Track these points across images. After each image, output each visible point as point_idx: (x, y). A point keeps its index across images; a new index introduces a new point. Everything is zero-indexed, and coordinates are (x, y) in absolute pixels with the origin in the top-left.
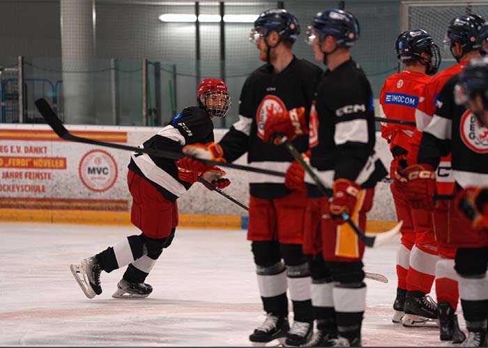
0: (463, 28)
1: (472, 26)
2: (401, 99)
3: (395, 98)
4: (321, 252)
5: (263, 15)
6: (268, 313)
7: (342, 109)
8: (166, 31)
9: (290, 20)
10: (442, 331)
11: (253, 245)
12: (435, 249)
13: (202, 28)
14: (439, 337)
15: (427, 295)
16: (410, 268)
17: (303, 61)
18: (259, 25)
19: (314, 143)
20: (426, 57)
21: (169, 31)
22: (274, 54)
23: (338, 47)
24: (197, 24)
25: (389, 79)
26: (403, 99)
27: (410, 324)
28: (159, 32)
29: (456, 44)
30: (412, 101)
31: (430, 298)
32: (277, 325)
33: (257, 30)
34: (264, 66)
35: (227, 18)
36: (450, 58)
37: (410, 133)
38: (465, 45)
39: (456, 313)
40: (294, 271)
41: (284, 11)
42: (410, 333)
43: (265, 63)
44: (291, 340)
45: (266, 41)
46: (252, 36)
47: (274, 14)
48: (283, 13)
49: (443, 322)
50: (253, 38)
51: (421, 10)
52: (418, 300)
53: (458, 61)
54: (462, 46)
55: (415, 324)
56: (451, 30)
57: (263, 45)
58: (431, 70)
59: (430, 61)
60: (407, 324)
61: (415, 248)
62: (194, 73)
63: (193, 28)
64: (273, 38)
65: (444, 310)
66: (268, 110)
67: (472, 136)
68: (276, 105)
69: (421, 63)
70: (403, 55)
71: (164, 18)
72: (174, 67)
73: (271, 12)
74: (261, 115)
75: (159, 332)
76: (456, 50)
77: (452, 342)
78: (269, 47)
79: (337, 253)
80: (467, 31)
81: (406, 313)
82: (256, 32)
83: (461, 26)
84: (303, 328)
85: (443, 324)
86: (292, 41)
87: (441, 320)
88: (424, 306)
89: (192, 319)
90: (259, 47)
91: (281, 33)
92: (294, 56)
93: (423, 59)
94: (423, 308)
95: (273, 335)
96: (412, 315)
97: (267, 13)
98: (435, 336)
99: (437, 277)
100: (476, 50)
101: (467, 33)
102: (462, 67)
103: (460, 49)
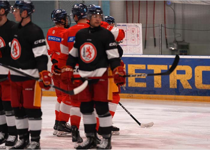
0: (78, 9)
1: (82, 8)
3: (52, 38)
7: (38, 41)
10: (73, 138)
12: (70, 103)
14: (72, 140)
15: (67, 123)
16: (60, 111)
17: (12, 21)
19: (17, 58)
23: (28, 16)
25: (50, 30)
26: (55, 39)
27: (60, 135)
29: (76, 16)
30: (59, 40)
31: (68, 124)
32: (4, 137)
36: (74, 22)
37: (59, 53)
38: (79, 16)
39: (79, 130)
40: (9, 113)
42: (60, 139)
49: (74, 134)
52: (63, 125)
53: (77, 23)
54: (78, 17)
55: (62, 135)
56: (73, 10)
59: (65, 23)
60: (59, 135)
61: (62, 103)
64: (2, 12)
65: (74, 129)
67: (84, 56)
69: (61, 24)
70: (54, 20)
77: (77, 142)
79: (34, 105)
80: (79, 10)
81: (58, 130)
83: (77, 8)
84: (13, 138)
85: (73, 135)
87: (72, 133)
88: (66, 127)
91: (6, 10)
92: (7, 19)
93: (62, 22)
94: (65, 128)
95: (3, 141)
96: (61, 132)
98: (70, 140)
99: (71, 115)
100: (84, 18)
101: (79, 11)
102: (78, 25)
103: (77, 18)
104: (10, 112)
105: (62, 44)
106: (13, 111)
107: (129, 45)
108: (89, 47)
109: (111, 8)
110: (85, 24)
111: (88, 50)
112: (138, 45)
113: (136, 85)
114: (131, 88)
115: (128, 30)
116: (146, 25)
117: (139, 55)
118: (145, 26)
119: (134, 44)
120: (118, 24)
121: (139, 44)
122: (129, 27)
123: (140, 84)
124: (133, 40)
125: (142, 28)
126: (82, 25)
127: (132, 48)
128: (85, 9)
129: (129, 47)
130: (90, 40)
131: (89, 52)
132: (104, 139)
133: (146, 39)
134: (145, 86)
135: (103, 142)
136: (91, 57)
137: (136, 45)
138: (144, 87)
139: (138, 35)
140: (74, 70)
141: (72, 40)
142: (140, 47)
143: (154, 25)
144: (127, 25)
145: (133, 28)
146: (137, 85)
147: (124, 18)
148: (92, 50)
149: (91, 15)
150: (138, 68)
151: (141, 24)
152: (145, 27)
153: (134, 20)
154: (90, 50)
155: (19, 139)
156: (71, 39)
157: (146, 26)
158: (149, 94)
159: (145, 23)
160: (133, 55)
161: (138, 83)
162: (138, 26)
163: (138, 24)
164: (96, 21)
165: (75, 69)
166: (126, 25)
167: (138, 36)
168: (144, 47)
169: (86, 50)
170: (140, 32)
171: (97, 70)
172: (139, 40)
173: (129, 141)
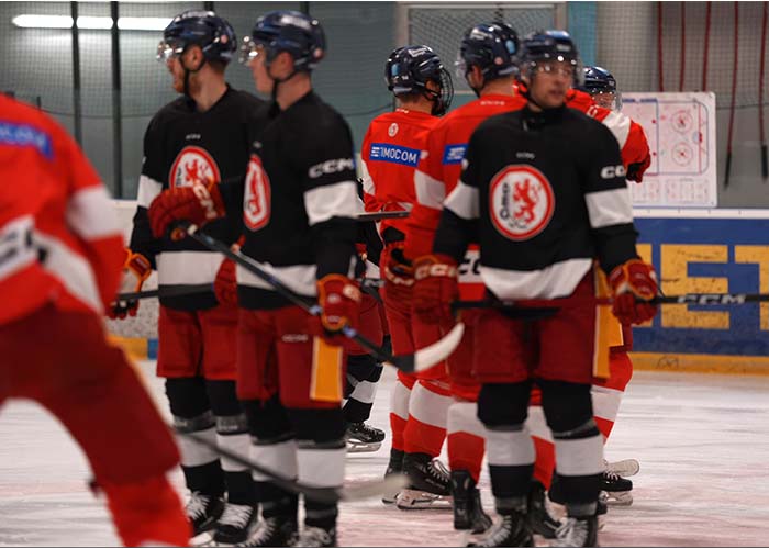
0: (484, 44)
1: (498, 40)
2: (395, 154)
3: (387, 152)
4: (278, 394)
5: (178, 19)
6: (193, 491)
7: (319, 166)
8: (23, 43)
9: (220, 28)
10: (457, 515)
11: (167, 385)
12: (446, 386)
13: (82, 38)
14: (452, 524)
15: (435, 458)
16: (410, 416)
18: (172, 35)
19: (259, 223)
20: (434, 89)
21: (28, 43)
22: (196, 82)
23: (295, 71)
24: (75, 31)
25: (376, 121)
26: (399, 154)
27: (408, 504)
28: (13, 43)
29: (474, 67)
30: (412, 158)
31: (440, 463)
32: (207, 510)
33: (167, 43)
34: (179, 100)
35: (123, 23)
36: (466, 89)
37: (408, 207)
38: (487, 70)
39: (477, 487)
40: (229, 424)
41: (211, 14)
42: (409, 519)
43: (180, 95)
44: (222, 534)
45: (182, 62)
46: (161, 52)
47: (196, 19)
48: (209, 17)
49: (460, 500)
50: (163, 55)
51: (427, 14)
52: (421, 468)
53: (478, 95)
54: (483, 72)
55: (416, 505)
56: (466, 45)
57: (178, 68)
58: (439, 109)
59: (440, 95)
60: (404, 504)
61: (417, 386)
62: (71, 110)
63: (68, 38)
64: (194, 57)
65: (461, 483)
66: (188, 170)
67: (505, 214)
68: (202, 161)
69: (427, 98)
70: (397, 85)
71: (20, 21)
72: (39, 99)
73: (190, 15)
74: (176, 177)
75: (10, 526)
76: (473, 79)
77: (472, 531)
78: (187, 72)
79: (314, 395)
80: (490, 47)
82: (167, 46)
83: (481, 41)
84: (242, 514)
85: (458, 505)
86: (225, 62)
87: (455, 498)
88: (429, 474)
89: (64, 504)
90: (172, 69)
91: (205, 49)
92: (228, 85)
93: (429, 91)
94: (428, 480)
95: (201, 526)
96: (413, 492)
97: (184, 16)
98: (446, 523)
99: (449, 432)
100: (506, 76)
101: (490, 51)
102: (483, 103)
103: (480, 76)
104: (232, 419)
105: (421, 170)
106: (243, 417)
107: (663, 174)
108: (527, 182)
109: (601, 39)
110: (508, 100)
111: (523, 193)
112: (701, 172)
113: (692, 318)
114: (672, 330)
115: (663, 118)
116: (733, 98)
117: (706, 208)
118: (727, 101)
119: (684, 170)
120: (624, 95)
121: (705, 170)
122: (666, 108)
123: (706, 319)
124: (682, 154)
125: (718, 108)
126: (497, 103)
127: (678, 184)
128: (509, 44)
129: (667, 181)
130: (530, 156)
131: (527, 200)
132: (573, 521)
133: (729, 148)
134: (727, 326)
135: (568, 531)
136: (532, 217)
137: (694, 174)
138: (720, 327)
139: (700, 135)
140: (464, 267)
141: (459, 157)
142: (707, 181)
143: (761, 98)
144: (659, 99)
145: (682, 111)
146: (696, 320)
147: (650, 74)
148: (536, 193)
149: (533, 64)
150: (699, 256)
151: (713, 95)
152: (729, 105)
153: (687, 78)
154: (531, 194)
155: (260, 518)
156: (456, 153)
157: (733, 103)
158: (740, 353)
159: (730, 90)
160: (682, 211)
161: (700, 313)
162: (699, 103)
163: (700, 96)
164: (553, 87)
165: (468, 262)
166: (655, 101)
167: (701, 140)
168: (723, 179)
169: (512, 191)
170: (707, 123)
171: (556, 267)
172: (704, 156)
173: (663, 527)
